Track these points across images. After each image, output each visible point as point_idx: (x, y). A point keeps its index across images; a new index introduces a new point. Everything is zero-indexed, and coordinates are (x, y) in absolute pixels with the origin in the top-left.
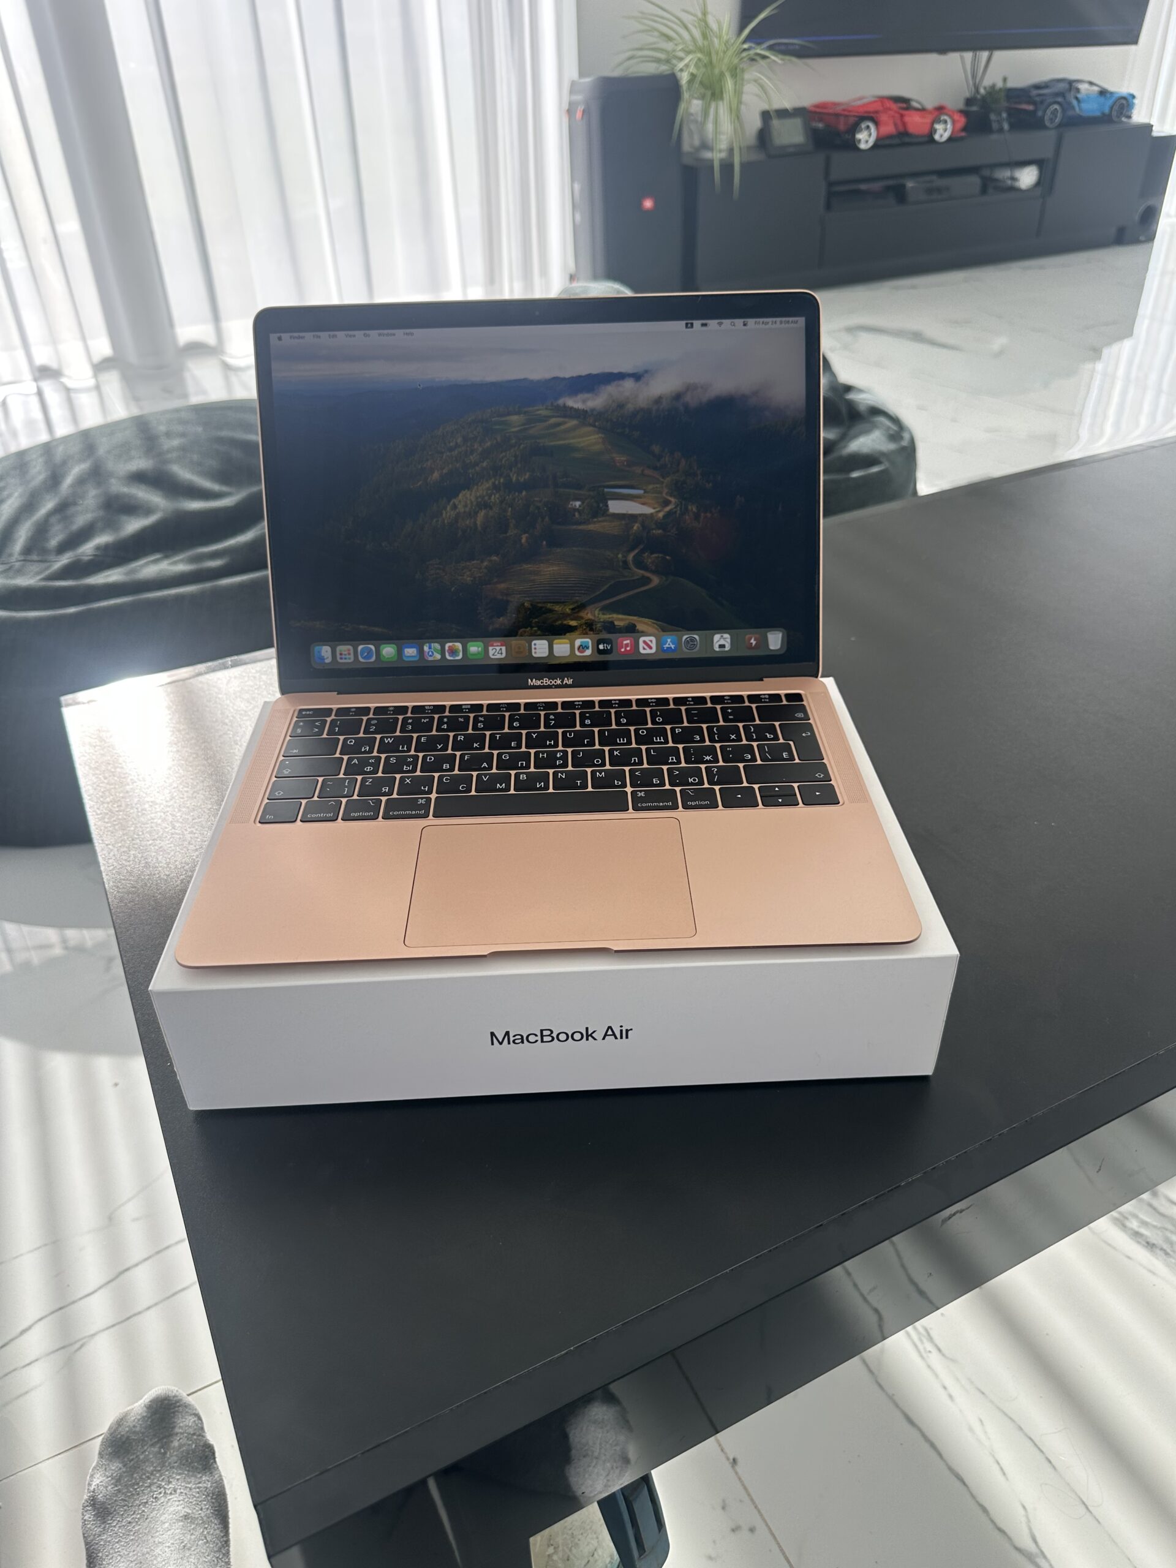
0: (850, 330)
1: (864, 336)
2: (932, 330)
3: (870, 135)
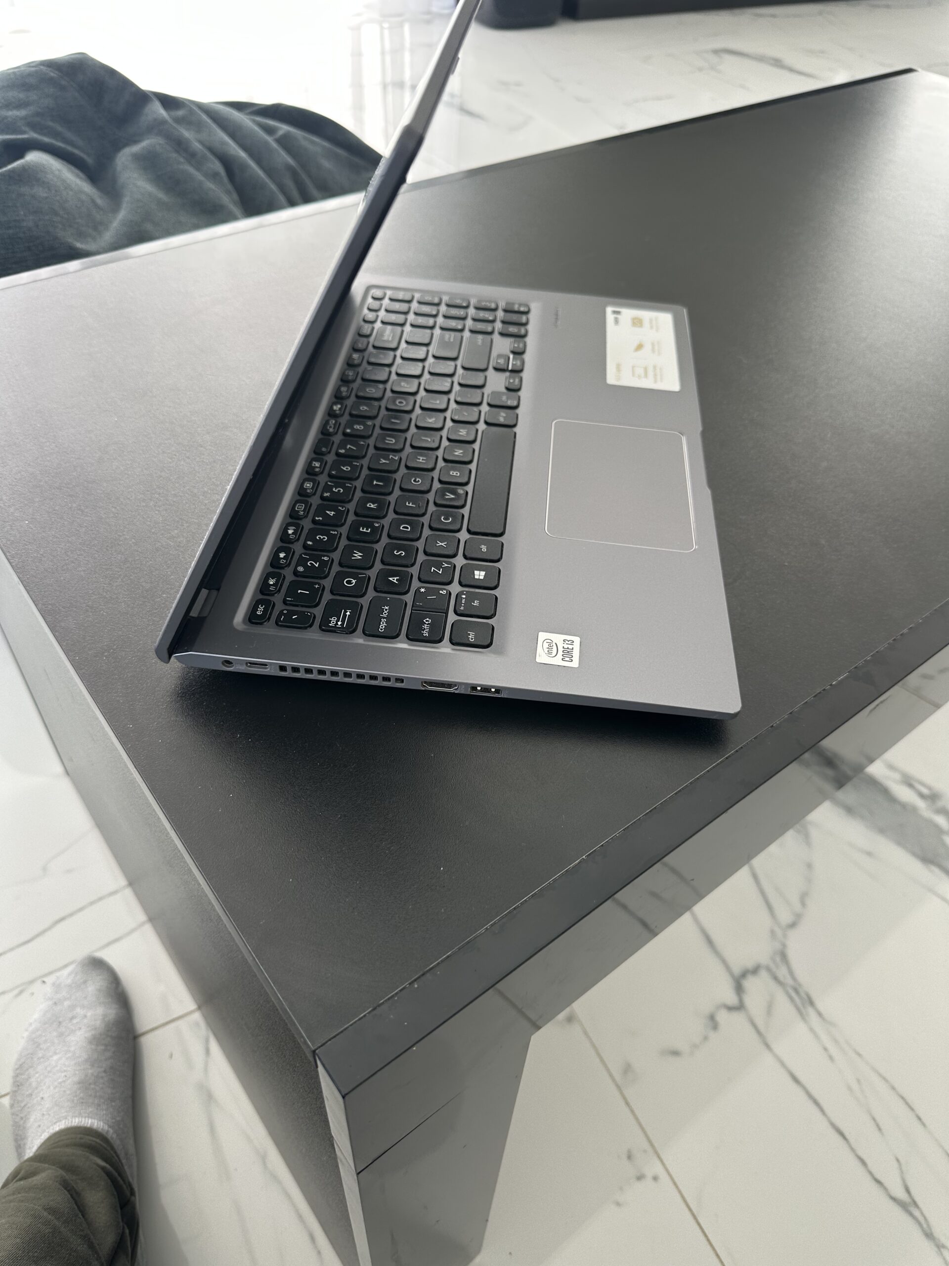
0: (716, 52)
1: (727, 58)
2: (789, 59)
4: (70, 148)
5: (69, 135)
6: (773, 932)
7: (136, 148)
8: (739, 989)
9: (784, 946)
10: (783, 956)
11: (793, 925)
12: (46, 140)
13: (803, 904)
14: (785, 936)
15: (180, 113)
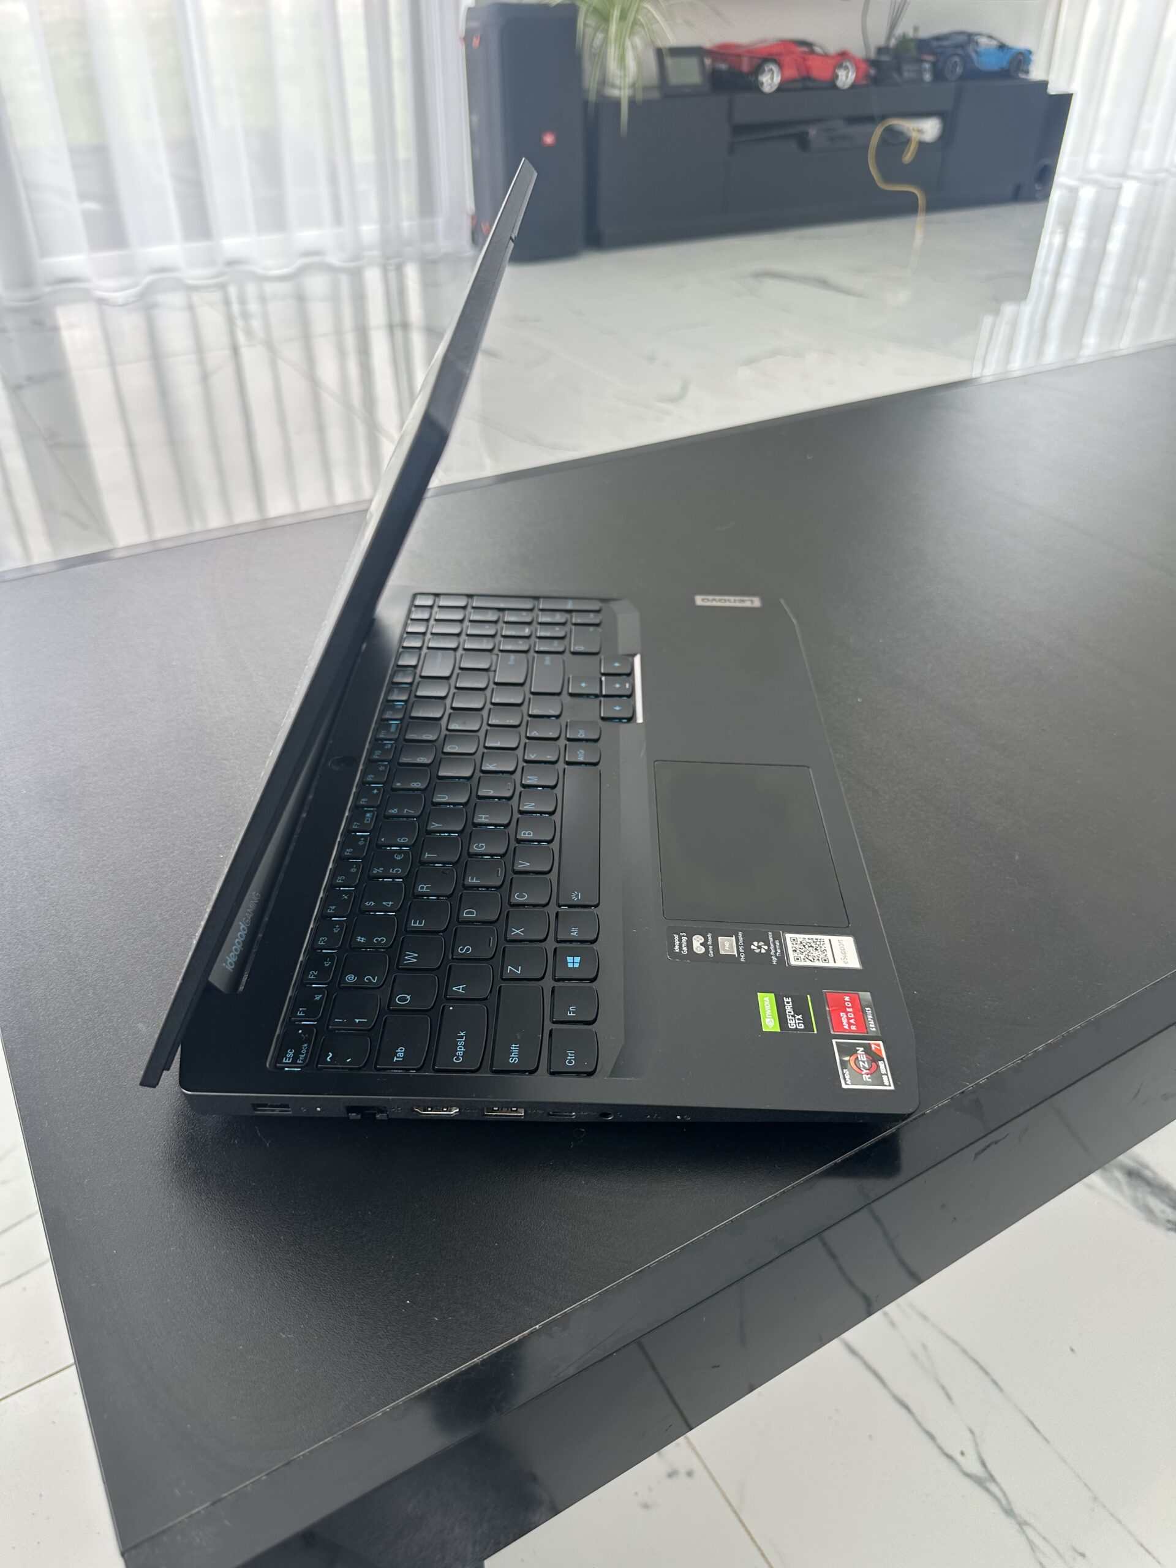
0: (755, 275)
1: (770, 283)
2: (838, 276)
3: (772, 79)
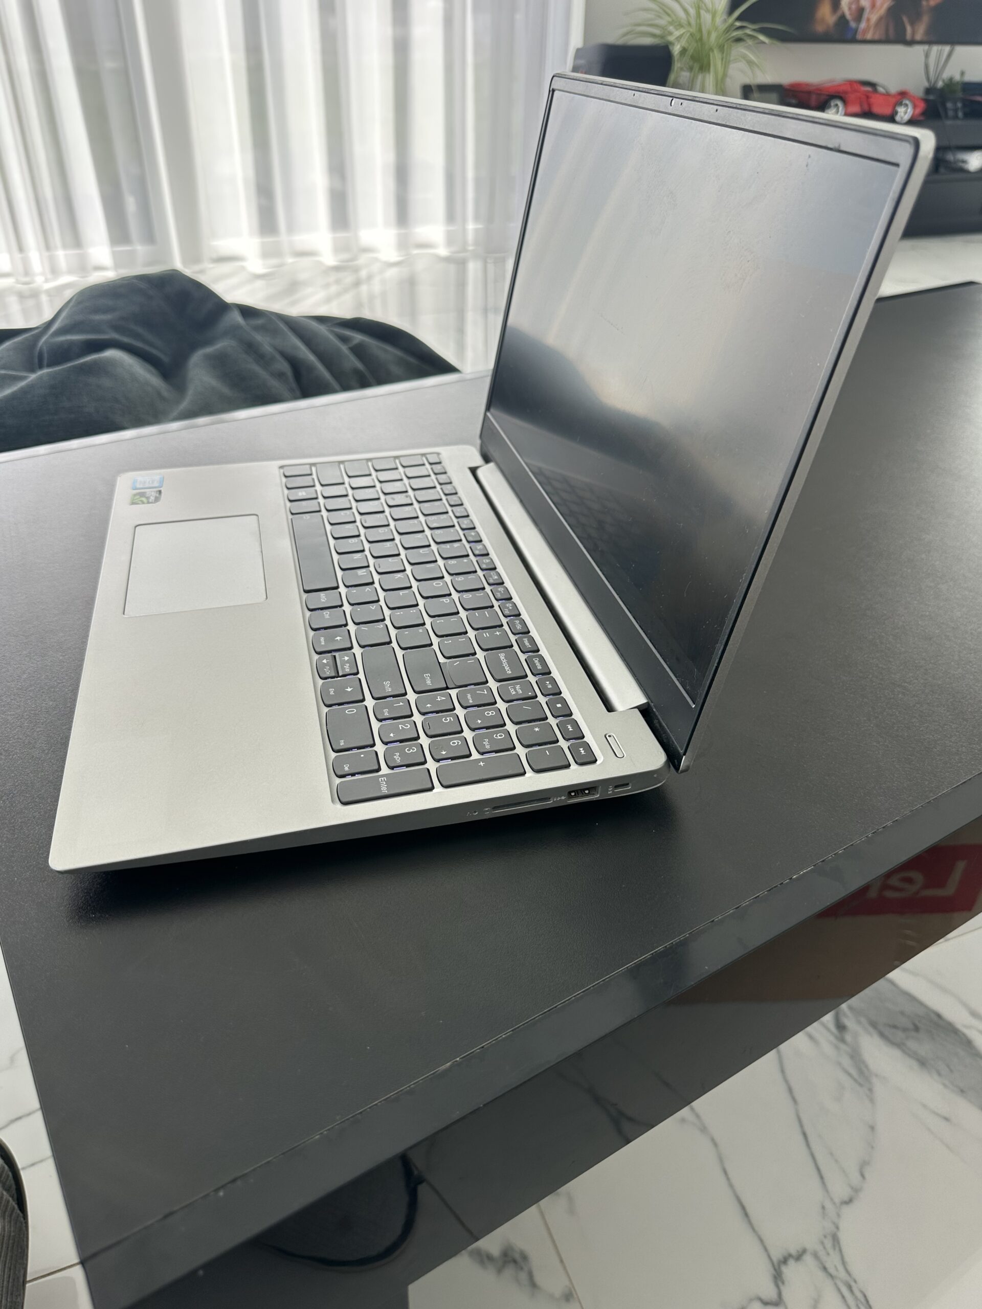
3: (838, 112)
4: (147, 348)
5: (149, 337)
6: (823, 1208)
7: (209, 350)
8: (778, 1277)
9: (837, 1228)
10: (835, 1239)
11: (849, 1202)
12: (126, 340)
13: (863, 1176)
14: (839, 1215)
15: (260, 322)
